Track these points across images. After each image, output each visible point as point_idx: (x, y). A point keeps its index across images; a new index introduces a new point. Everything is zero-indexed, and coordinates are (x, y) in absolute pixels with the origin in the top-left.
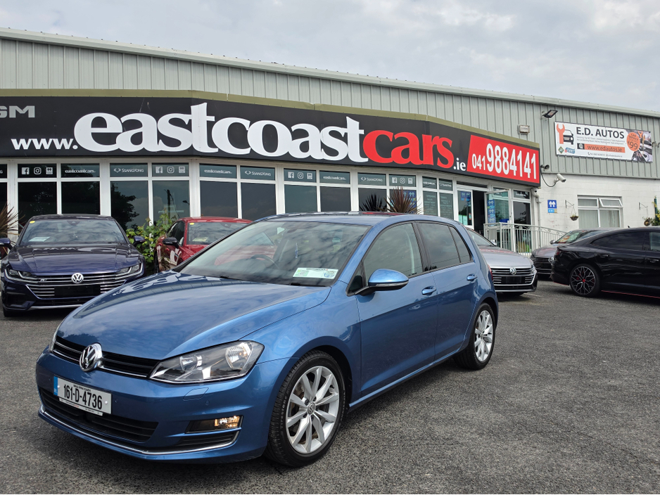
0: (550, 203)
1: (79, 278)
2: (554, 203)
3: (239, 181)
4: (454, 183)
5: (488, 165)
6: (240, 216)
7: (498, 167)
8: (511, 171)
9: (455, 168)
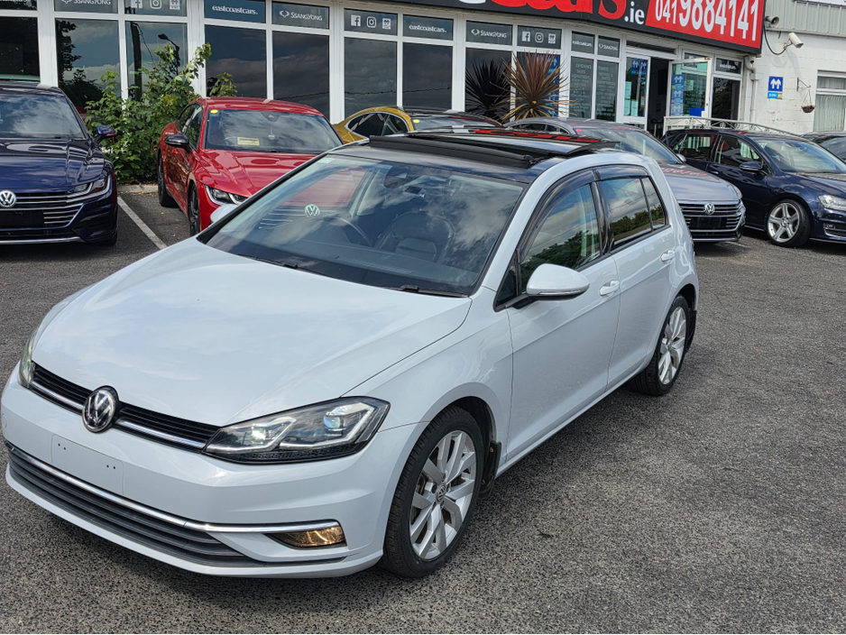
0: (773, 82)
1: (9, 199)
2: (779, 82)
3: (269, 27)
4: (623, 45)
5: (681, 15)
6: (270, 96)
7: (697, 20)
8: (717, 27)
9: (626, 19)
